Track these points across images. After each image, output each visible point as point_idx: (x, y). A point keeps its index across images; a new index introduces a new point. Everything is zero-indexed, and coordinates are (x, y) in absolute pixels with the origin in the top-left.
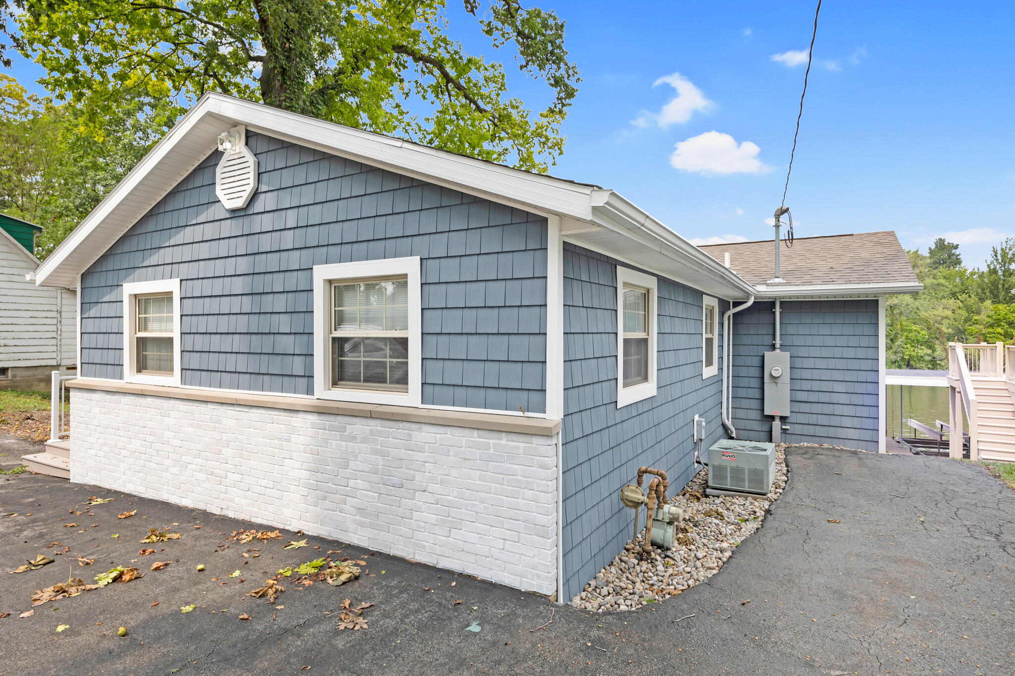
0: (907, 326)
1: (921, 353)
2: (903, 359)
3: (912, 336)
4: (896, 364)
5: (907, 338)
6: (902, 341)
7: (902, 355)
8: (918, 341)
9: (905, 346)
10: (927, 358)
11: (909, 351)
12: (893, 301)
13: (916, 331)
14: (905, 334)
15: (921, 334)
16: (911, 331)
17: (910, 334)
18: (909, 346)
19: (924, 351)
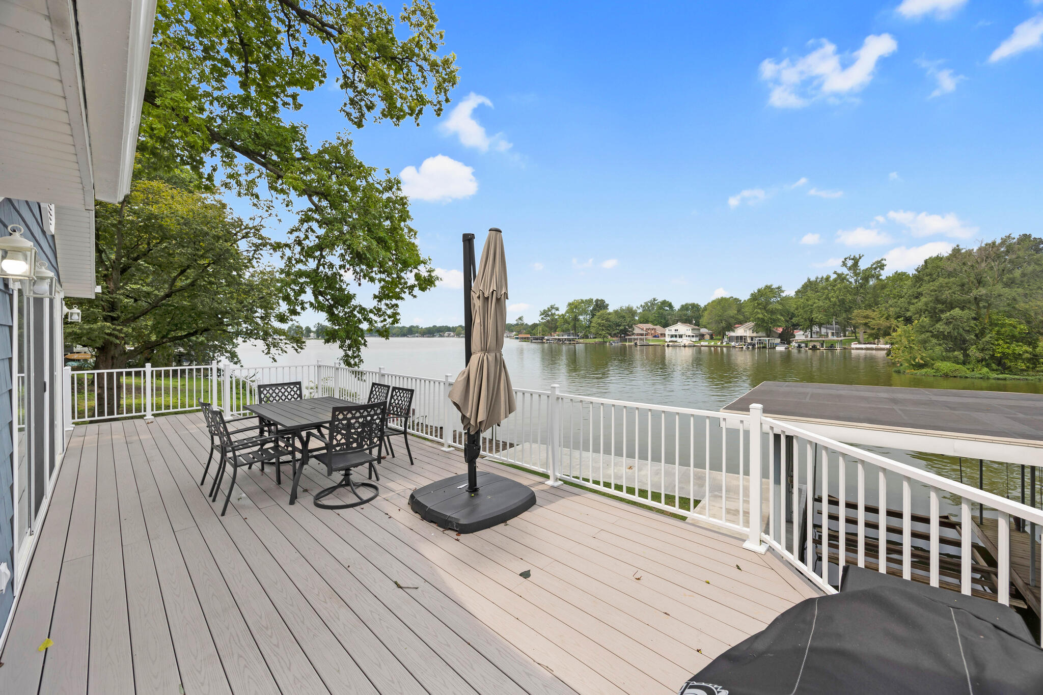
0: (998, 320)
1: (1018, 350)
2: (992, 356)
3: (1006, 331)
4: (984, 363)
5: (998, 333)
6: (991, 337)
7: (991, 353)
8: (1013, 337)
9: (996, 343)
10: (1027, 355)
11: (1002, 348)
12: (980, 292)
13: (1011, 325)
14: (997, 329)
15: (1018, 329)
16: (1003, 325)
17: (1004, 329)
18: (1001, 342)
19: (1023, 349)
